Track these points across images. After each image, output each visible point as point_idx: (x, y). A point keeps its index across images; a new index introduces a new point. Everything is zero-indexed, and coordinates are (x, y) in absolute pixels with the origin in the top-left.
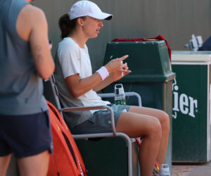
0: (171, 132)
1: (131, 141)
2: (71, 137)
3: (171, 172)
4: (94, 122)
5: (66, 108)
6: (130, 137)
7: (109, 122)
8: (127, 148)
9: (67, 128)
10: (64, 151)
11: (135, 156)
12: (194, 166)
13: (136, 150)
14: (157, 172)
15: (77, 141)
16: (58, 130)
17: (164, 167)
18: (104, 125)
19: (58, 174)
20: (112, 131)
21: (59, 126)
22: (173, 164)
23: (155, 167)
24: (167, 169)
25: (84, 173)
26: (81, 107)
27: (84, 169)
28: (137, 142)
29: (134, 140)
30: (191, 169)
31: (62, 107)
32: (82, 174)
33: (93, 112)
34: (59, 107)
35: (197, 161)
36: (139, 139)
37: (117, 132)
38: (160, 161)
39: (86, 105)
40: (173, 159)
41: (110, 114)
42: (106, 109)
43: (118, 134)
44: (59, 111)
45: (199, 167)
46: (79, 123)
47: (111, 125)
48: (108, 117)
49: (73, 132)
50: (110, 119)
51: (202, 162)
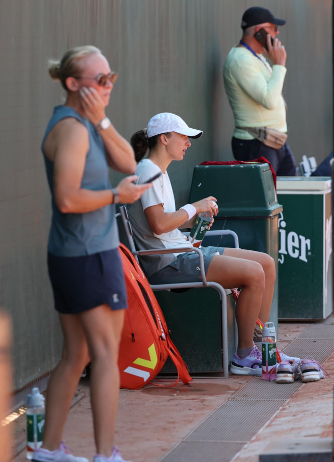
0: (277, 280)
1: (225, 293)
2: (149, 288)
3: (278, 333)
4: (178, 268)
5: (143, 250)
6: (225, 287)
7: (198, 268)
8: (221, 302)
9: (144, 276)
10: (141, 305)
11: (231, 312)
12: (307, 325)
13: (233, 304)
14: (259, 332)
15: (157, 293)
16: (133, 279)
17: (268, 326)
18: (191, 272)
19: (133, 335)
20: (201, 280)
21: (133, 274)
22: (280, 322)
23: (256, 326)
24: (273, 329)
25: (166, 335)
26: (162, 249)
27: (166, 329)
28: (233, 293)
29: (229, 291)
30: (303, 328)
31: (137, 249)
32: (163, 335)
33: (176, 255)
34: (134, 250)
35: (310, 318)
36: (236, 290)
37: (207, 281)
38: (263, 318)
39: (168, 245)
40: (279, 315)
41: (199, 258)
42: (193, 252)
43: (209, 283)
44: (134, 255)
45: (313, 326)
46: (159, 268)
47: (200, 272)
48: (196, 262)
49: (151, 280)
50: (199, 265)
51: (317, 319)
